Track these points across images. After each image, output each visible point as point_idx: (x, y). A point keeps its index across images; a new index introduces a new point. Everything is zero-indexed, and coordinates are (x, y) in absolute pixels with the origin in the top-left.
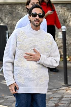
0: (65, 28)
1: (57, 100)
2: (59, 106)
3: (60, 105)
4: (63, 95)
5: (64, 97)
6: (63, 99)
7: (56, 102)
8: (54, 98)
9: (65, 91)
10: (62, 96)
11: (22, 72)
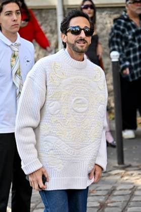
0: (117, 56)
1: (104, 196)
2: (107, 206)
3: (109, 205)
4: (115, 185)
5: (118, 188)
6: (116, 193)
7: (102, 199)
8: (98, 192)
9: (118, 177)
10: (113, 187)
11: (58, 146)
